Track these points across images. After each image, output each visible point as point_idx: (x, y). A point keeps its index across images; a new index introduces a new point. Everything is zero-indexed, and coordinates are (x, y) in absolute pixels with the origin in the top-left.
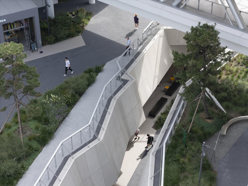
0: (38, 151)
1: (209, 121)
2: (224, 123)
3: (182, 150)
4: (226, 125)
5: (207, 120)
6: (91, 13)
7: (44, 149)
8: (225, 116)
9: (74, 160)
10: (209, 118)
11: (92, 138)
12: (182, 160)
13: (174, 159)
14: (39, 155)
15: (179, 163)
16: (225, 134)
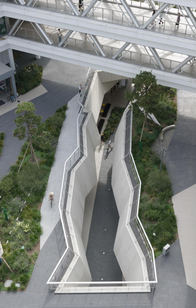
0: (49, 171)
1: (151, 132)
2: (160, 132)
3: (141, 154)
4: (161, 133)
5: (149, 132)
6: (41, 66)
7: (52, 169)
8: (159, 128)
9: (75, 172)
10: (150, 131)
11: (80, 156)
12: (143, 160)
13: (138, 160)
14: (51, 173)
15: (142, 163)
16: (163, 139)
